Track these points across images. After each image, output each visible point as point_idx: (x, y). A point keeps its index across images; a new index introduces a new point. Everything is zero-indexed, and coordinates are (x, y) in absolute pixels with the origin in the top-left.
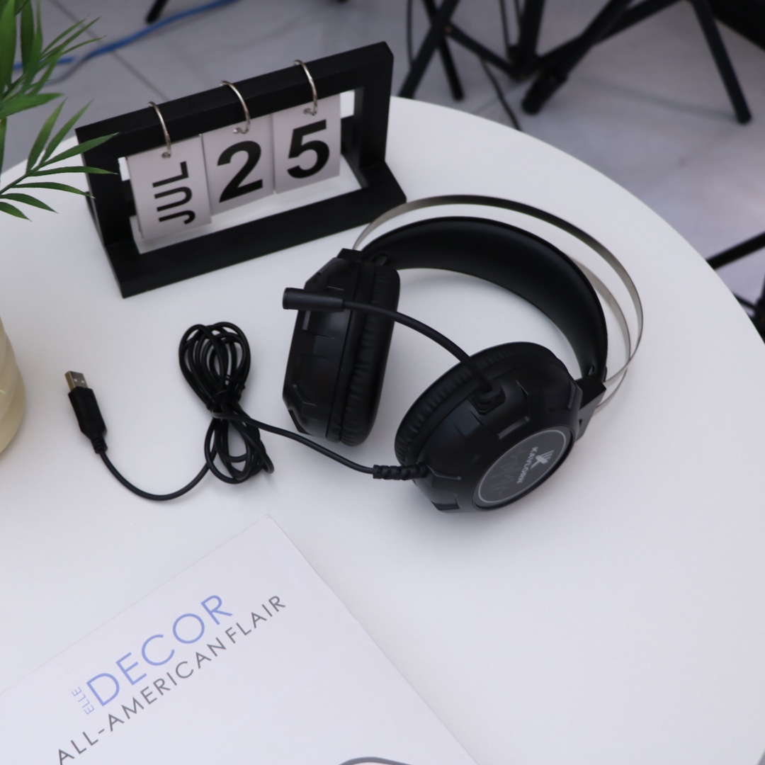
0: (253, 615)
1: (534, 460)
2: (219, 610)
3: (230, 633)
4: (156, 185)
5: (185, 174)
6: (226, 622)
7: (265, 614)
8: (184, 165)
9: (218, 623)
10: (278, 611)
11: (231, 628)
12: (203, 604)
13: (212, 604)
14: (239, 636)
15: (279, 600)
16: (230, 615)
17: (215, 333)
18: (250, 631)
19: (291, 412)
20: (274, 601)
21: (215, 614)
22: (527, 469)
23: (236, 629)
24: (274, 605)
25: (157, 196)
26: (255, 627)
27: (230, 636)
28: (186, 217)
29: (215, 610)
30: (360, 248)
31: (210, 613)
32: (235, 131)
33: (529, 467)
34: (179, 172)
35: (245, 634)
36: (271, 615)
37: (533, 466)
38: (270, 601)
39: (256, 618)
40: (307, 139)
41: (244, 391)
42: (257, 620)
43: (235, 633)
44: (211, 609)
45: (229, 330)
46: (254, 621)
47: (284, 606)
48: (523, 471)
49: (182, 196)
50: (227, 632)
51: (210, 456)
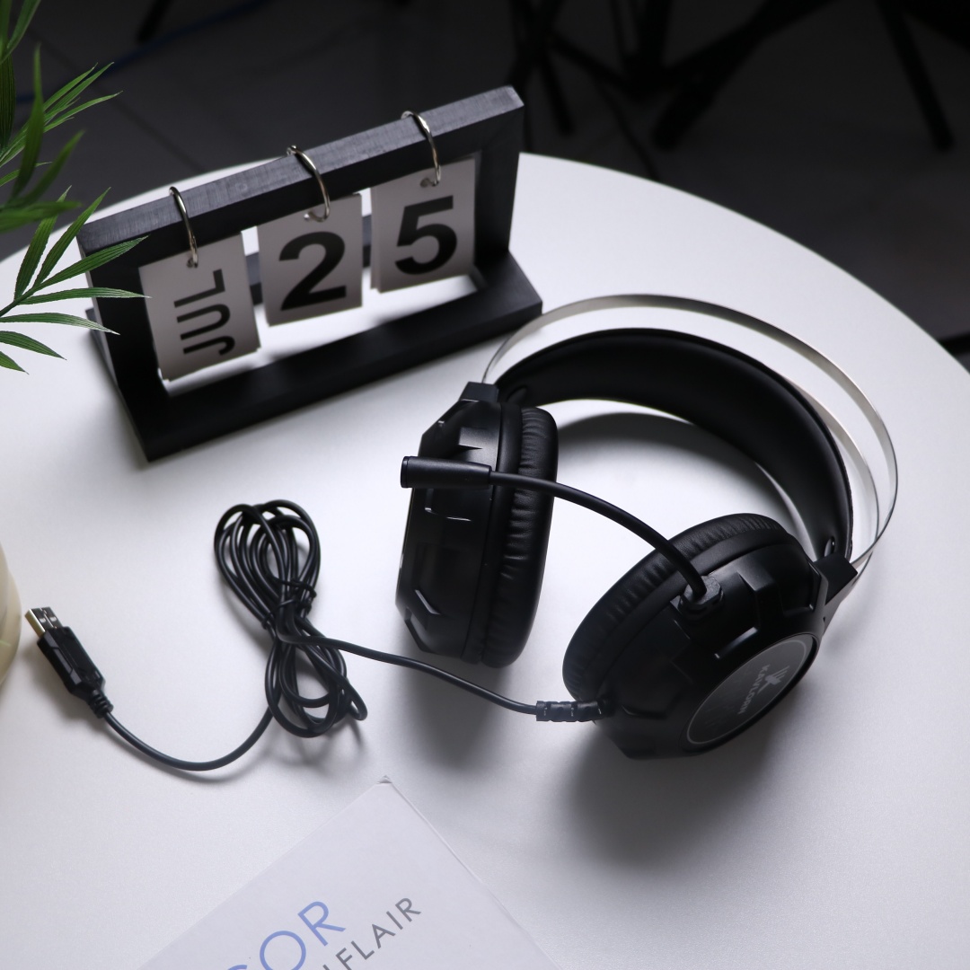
0: (375, 928)
1: (764, 682)
2: (325, 923)
3: (344, 956)
4: (178, 304)
5: (220, 287)
6: (337, 941)
7: (391, 927)
8: (218, 276)
9: (325, 943)
10: (410, 920)
11: (344, 950)
12: (301, 915)
13: (315, 915)
14: (356, 962)
15: (410, 905)
16: (341, 930)
17: (268, 516)
18: (372, 952)
19: (408, 623)
20: (404, 906)
21: (318, 929)
22: (753, 694)
23: (351, 951)
24: (404, 912)
25: (181, 319)
26: (379, 946)
27: (344, 962)
28: (222, 345)
29: (320, 924)
30: (492, 379)
31: (313, 928)
32: (307, 216)
33: (756, 691)
34: (211, 285)
35: (366, 957)
36: (401, 928)
37: (760, 690)
38: (398, 906)
39: (379, 932)
40: (423, 221)
41: (316, 600)
42: (382, 935)
43: (350, 957)
44: (313, 923)
45: (286, 512)
46: (378, 938)
47: (418, 913)
48: (747, 698)
49: (215, 317)
50: (338, 956)
51: (273, 694)
